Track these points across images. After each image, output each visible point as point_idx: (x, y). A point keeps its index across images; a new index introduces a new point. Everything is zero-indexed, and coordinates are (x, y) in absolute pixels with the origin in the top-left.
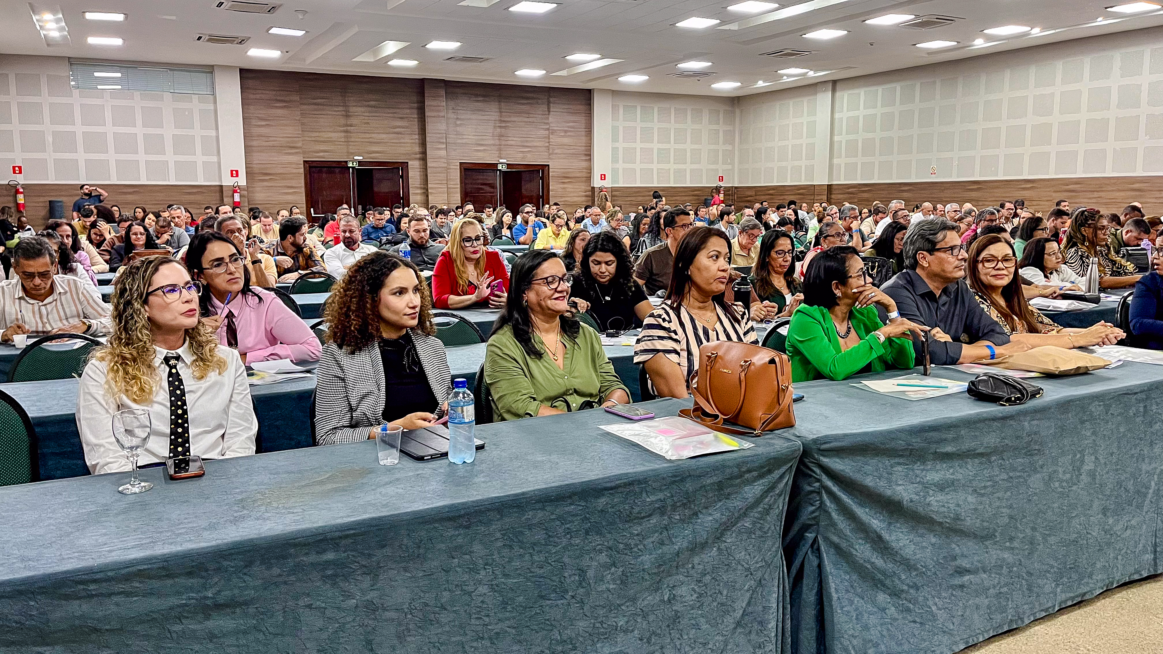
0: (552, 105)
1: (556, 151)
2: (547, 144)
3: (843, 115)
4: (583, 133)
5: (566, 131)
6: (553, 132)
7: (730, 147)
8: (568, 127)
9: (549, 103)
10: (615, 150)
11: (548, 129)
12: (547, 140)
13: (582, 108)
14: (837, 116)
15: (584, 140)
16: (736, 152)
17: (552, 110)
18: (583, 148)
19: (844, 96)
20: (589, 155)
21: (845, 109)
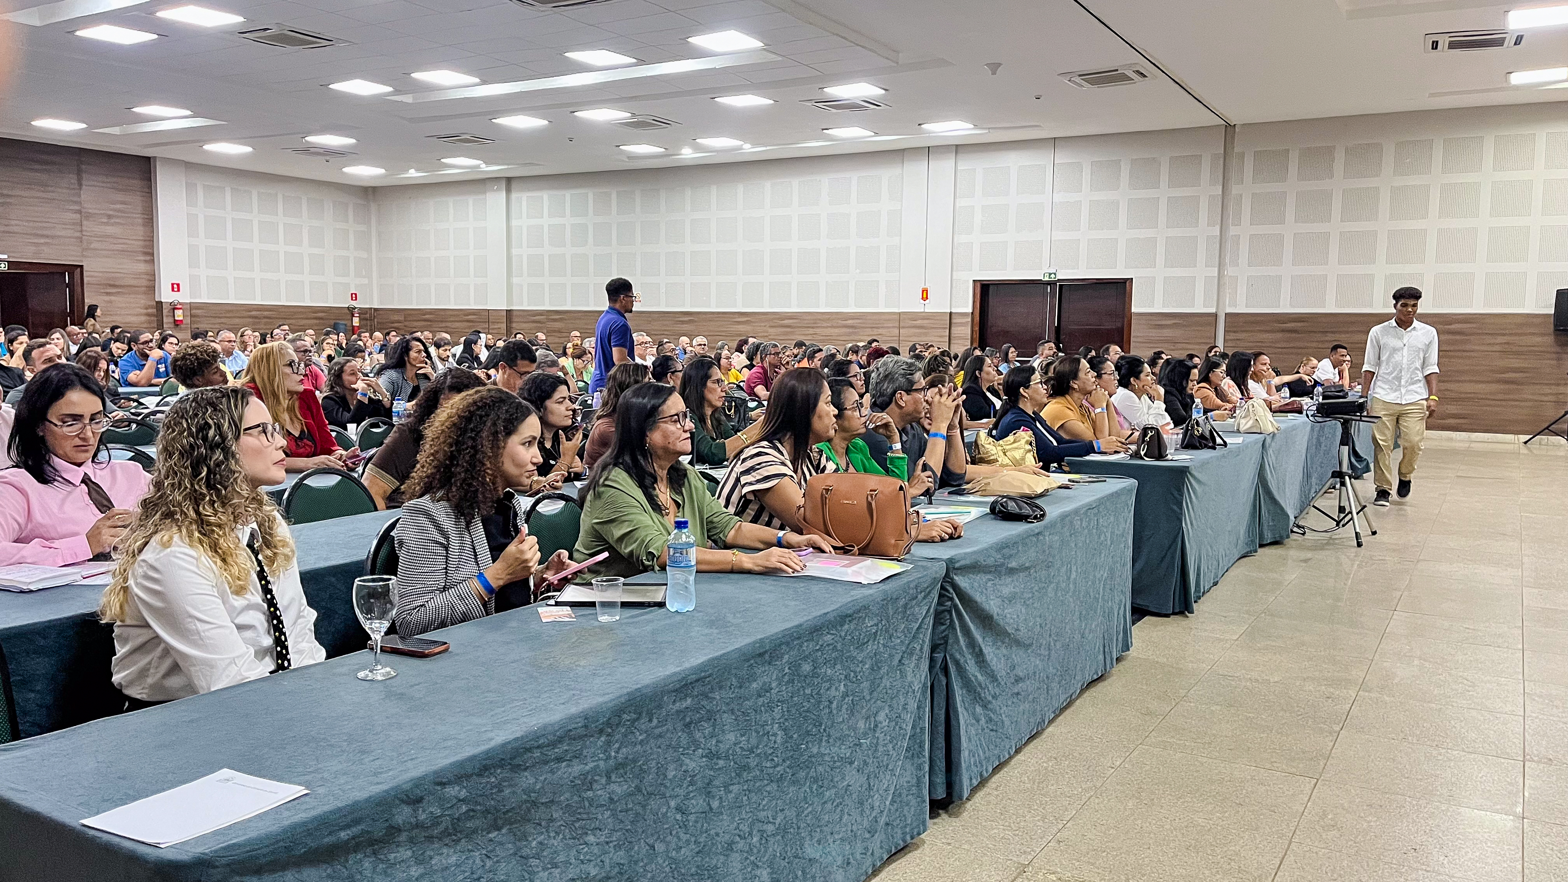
0: (84, 175)
1: (92, 246)
2: (78, 234)
3: (522, 222)
4: (140, 221)
5: (109, 217)
6: (88, 216)
7: (365, 255)
8: (115, 210)
9: (79, 173)
10: (193, 250)
11: (80, 212)
12: (79, 228)
13: (136, 183)
14: (514, 223)
15: (140, 231)
16: (374, 261)
17: (84, 182)
18: (141, 243)
19: (522, 198)
20: (150, 252)
21: (524, 215)
